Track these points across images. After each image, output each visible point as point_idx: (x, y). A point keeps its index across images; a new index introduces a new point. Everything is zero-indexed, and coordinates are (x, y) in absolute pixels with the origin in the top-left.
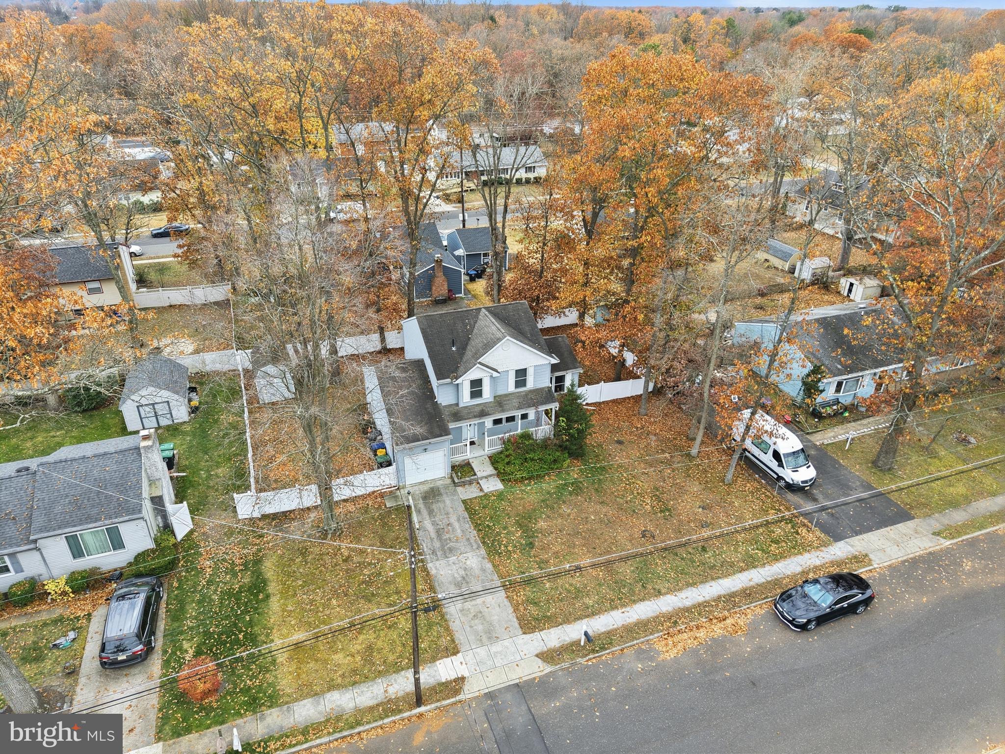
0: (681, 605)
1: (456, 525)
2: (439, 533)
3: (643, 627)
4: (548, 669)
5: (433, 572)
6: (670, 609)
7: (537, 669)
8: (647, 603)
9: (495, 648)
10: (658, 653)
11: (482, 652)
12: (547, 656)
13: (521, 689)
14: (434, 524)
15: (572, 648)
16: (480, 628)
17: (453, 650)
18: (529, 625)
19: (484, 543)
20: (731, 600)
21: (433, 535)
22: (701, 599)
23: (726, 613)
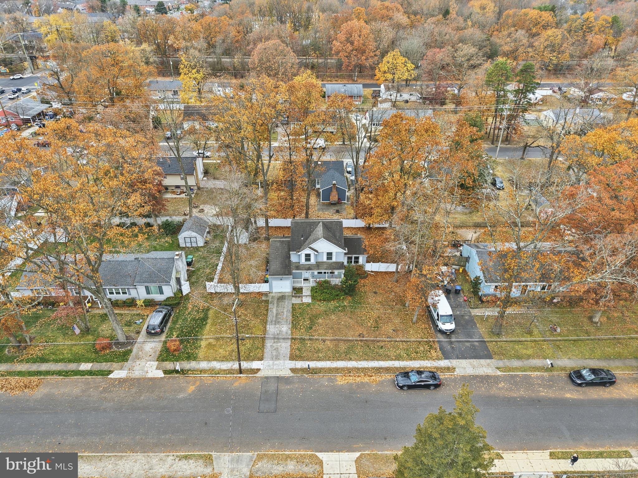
0: (356, 366)
1: (285, 313)
2: (277, 314)
3: (337, 370)
4: (292, 375)
5: (268, 329)
6: (351, 366)
7: (288, 373)
8: (344, 362)
9: (276, 362)
10: (337, 381)
11: (271, 362)
12: (293, 370)
13: (278, 379)
14: (277, 310)
15: (303, 370)
16: (274, 354)
17: (261, 359)
18: (293, 358)
19: (292, 322)
20: (378, 370)
21: (275, 315)
22: (367, 366)
23: (373, 374)
